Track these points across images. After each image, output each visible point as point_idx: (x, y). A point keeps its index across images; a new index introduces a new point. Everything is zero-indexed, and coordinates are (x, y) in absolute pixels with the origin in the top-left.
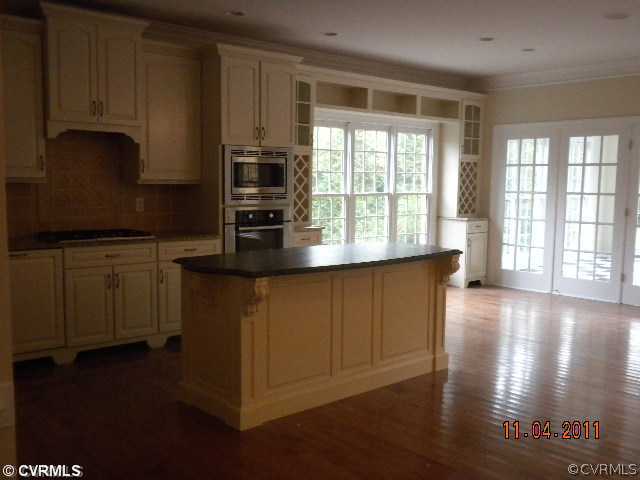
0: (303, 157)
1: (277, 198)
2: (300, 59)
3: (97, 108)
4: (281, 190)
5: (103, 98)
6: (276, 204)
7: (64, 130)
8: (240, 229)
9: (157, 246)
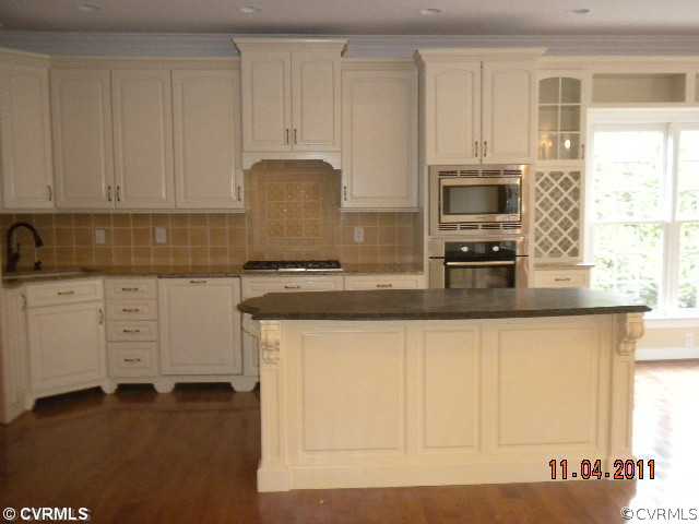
0: (571, 174)
1: (505, 227)
2: (542, 50)
3: (291, 136)
4: (514, 218)
5: (297, 126)
6: (506, 235)
7: (258, 160)
8: (449, 263)
9: (344, 279)
